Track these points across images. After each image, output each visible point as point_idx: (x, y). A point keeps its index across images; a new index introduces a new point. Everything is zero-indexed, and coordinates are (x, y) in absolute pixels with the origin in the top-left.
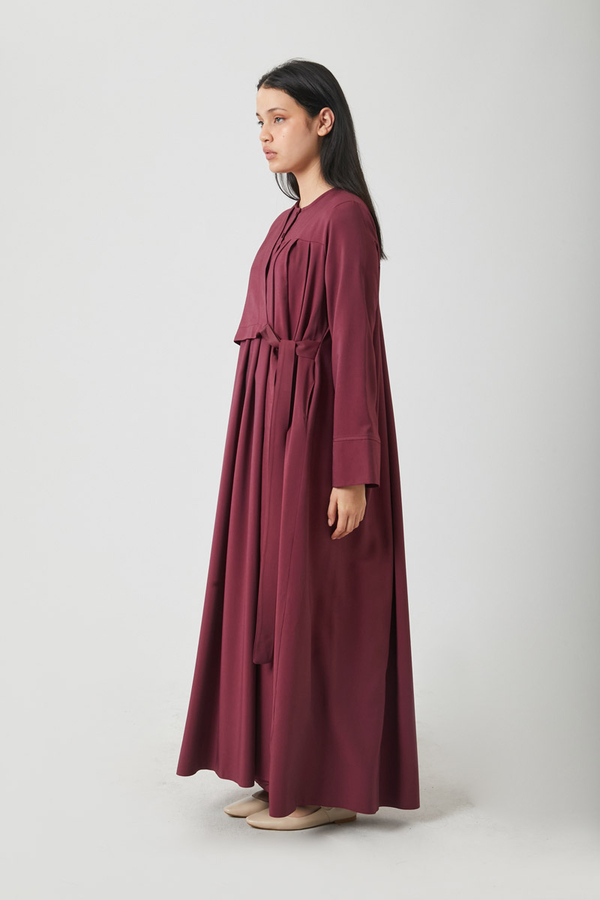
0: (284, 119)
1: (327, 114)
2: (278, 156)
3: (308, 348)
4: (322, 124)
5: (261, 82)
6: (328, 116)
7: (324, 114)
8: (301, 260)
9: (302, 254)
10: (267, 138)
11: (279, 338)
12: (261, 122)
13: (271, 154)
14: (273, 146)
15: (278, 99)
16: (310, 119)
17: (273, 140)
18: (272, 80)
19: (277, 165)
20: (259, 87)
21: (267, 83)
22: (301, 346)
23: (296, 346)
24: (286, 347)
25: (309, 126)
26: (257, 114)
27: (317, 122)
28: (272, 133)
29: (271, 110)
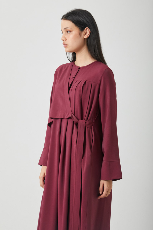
0: (70, 32)
1: (87, 30)
2: (68, 46)
3: (90, 124)
4: (86, 34)
5: (63, 17)
6: (88, 31)
7: (86, 30)
8: (87, 89)
9: (88, 87)
10: (64, 39)
11: (78, 119)
12: (63, 33)
13: (65, 45)
14: (66, 42)
15: (69, 24)
16: (80, 32)
17: (66, 40)
18: (67, 17)
19: (68, 49)
20: (62, 19)
21: (65, 18)
22: (88, 123)
23: (85, 123)
24: (81, 123)
25: (80, 34)
26: (61, 30)
27: (83, 33)
28: (66, 37)
29: (65, 28)
